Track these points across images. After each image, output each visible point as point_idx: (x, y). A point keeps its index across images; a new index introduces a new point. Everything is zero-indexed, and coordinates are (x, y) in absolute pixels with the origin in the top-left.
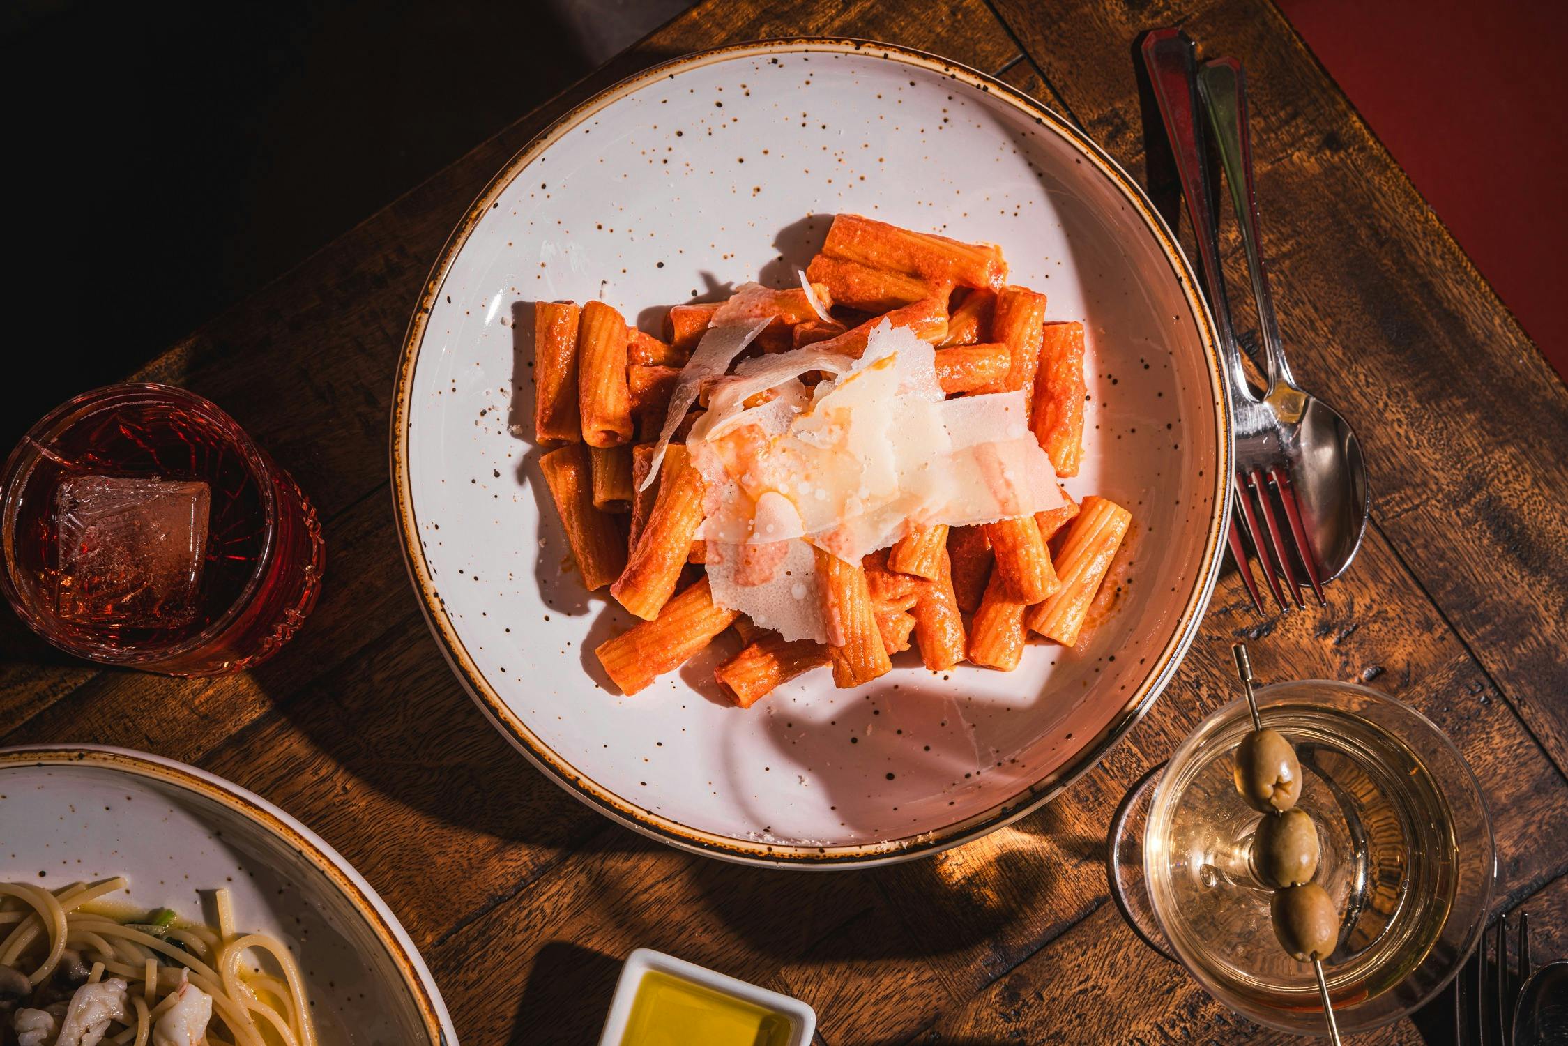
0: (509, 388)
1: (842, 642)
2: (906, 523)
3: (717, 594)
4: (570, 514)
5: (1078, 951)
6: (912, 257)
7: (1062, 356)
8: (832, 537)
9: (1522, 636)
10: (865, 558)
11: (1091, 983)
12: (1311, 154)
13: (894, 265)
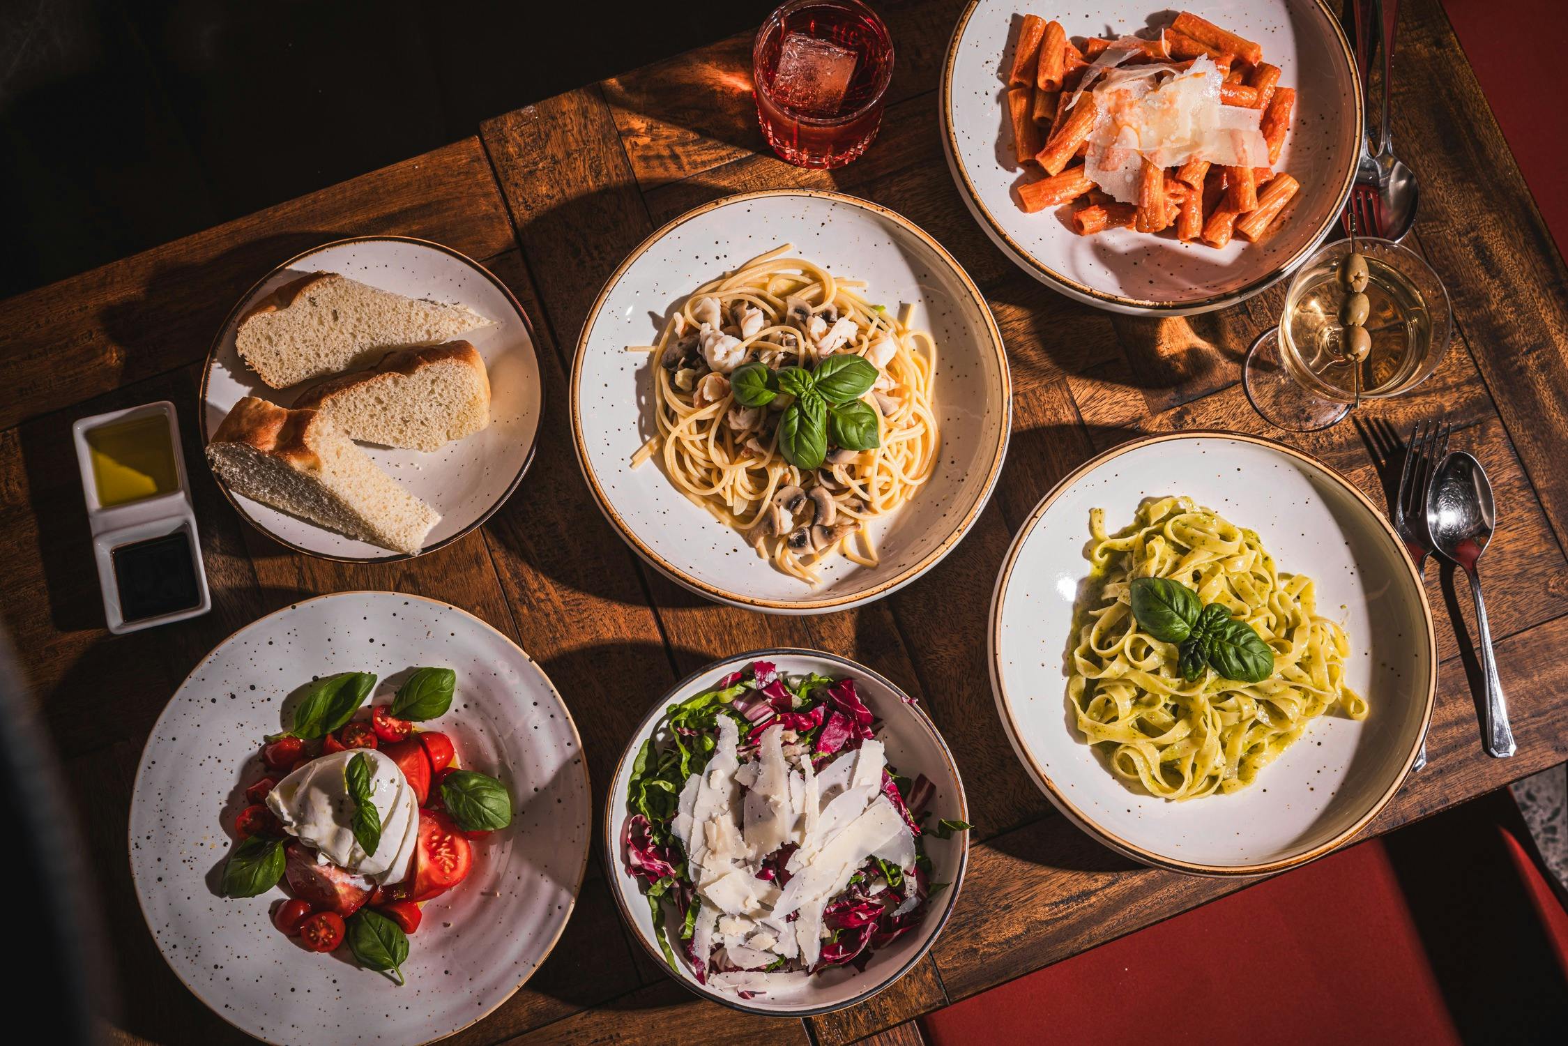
0: (1001, 54)
1: (1146, 205)
2: (1190, 157)
3: (1087, 172)
4: (1019, 121)
5: (1219, 403)
6: (1217, 38)
7: (1282, 102)
8: (1152, 155)
9: (1479, 307)
10: (1167, 168)
11: (1221, 420)
12: (1425, 47)
13: (1207, 41)
